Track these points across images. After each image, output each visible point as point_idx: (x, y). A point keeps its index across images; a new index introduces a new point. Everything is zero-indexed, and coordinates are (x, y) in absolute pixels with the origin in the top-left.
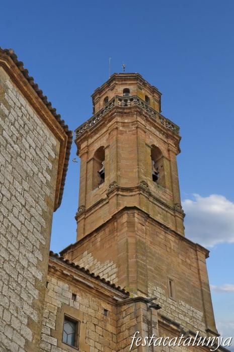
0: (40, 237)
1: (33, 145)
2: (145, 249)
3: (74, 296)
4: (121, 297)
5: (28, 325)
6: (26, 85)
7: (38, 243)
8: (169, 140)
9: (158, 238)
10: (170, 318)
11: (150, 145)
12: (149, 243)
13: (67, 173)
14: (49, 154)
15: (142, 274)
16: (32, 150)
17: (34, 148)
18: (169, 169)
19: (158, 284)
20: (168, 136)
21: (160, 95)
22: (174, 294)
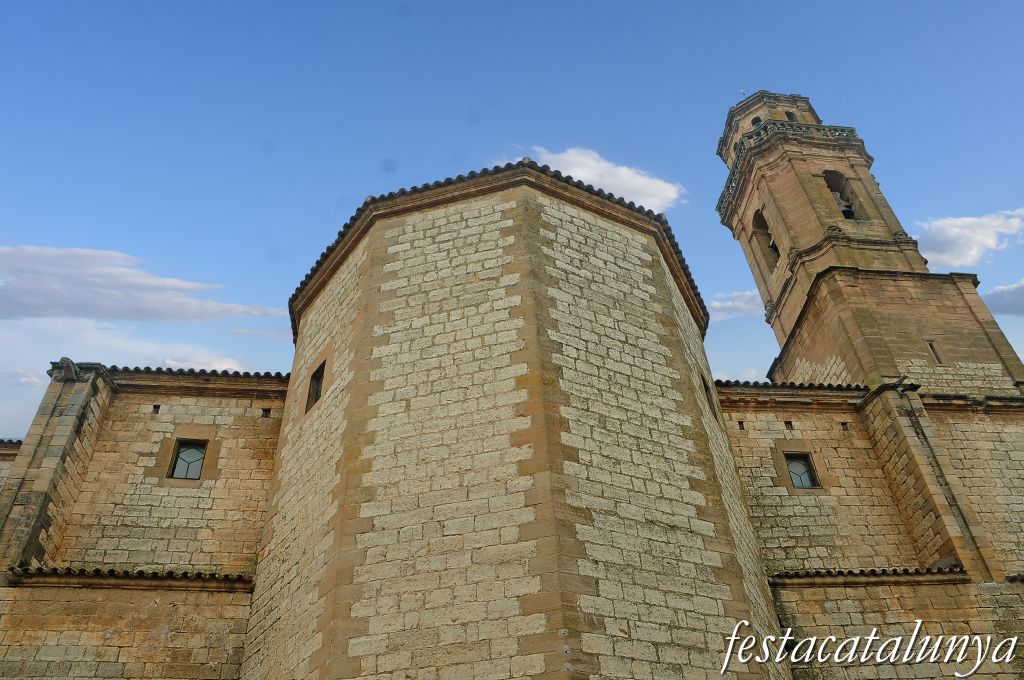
0: (667, 371)
1: (611, 259)
2: (871, 316)
3: (788, 424)
4: (859, 397)
5: (692, 488)
6: (566, 189)
7: (667, 380)
8: (847, 151)
9: (886, 293)
10: (949, 393)
11: (820, 173)
12: (874, 306)
13: (690, 270)
14: (639, 259)
15: (879, 353)
16: (610, 266)
17: (613, 261)
18: (864, 191)
19: (911, 356)
20: (842, 149)
21: (806, 100)
22: (943, 358)
